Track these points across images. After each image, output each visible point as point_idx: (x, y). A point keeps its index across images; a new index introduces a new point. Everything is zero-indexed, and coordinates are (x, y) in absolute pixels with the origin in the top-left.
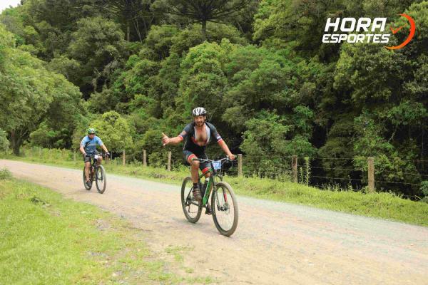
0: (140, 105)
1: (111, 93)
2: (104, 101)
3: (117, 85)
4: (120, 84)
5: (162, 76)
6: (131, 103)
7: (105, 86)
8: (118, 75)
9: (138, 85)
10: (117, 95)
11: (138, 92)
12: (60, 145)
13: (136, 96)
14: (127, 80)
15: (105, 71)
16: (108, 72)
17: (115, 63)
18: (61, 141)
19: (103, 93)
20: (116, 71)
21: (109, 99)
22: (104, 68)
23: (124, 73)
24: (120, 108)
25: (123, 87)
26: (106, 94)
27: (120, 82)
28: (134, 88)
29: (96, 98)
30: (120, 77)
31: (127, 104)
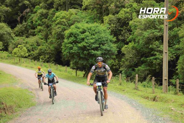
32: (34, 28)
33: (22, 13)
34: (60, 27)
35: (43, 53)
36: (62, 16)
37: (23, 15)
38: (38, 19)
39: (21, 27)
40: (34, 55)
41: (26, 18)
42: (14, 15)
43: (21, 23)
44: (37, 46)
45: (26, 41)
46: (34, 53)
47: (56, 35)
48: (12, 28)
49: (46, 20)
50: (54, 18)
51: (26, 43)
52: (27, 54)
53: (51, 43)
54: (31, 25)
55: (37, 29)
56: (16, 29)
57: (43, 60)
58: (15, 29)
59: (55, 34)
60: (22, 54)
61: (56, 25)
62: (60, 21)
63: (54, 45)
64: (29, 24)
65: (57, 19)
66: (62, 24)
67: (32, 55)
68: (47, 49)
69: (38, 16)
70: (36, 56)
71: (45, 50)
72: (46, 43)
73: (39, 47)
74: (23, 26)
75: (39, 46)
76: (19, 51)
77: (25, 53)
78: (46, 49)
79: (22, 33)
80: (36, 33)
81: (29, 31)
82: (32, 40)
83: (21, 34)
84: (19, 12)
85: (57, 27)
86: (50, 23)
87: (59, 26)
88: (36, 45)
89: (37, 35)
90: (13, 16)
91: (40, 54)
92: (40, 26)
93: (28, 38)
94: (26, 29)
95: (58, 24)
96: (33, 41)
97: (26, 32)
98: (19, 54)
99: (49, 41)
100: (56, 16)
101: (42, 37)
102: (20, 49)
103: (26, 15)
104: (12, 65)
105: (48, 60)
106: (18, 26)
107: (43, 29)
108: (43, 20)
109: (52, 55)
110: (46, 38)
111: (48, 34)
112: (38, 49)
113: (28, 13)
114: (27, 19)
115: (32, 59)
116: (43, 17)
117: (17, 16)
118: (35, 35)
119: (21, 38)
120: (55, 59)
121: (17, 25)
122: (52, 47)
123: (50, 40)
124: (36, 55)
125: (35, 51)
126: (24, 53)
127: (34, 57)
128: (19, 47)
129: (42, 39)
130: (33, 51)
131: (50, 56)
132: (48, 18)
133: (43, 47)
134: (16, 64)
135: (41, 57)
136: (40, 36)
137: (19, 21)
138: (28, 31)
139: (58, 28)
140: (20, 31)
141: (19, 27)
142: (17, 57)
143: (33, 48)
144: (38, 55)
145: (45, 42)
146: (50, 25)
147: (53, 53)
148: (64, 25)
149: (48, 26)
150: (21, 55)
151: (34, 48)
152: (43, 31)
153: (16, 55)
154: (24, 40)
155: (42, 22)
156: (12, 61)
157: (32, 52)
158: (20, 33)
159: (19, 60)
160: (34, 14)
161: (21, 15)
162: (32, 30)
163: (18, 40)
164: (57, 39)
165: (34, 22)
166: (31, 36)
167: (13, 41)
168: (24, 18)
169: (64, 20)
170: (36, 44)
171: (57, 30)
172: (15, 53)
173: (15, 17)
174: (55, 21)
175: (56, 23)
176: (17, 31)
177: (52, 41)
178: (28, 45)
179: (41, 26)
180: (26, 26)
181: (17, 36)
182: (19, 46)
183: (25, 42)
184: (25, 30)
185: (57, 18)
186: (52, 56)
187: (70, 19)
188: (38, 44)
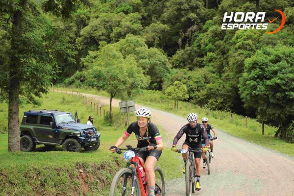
0: (210, 61)
1: (191, 50)
2: (186, 56)
3: (196, 45)
4: (198, 44)
5: (225, 41)
6: (205, 58)
7: (187, 44)
8: (196, 36)
9: (210, 45)
10: (196, 52)
11: (210, 50)
12: (155, 87)
13: (208, 53)
14: (202, 41)
15: (187, 33)
16: (190, 34)
17: (195, 27)
18: (155, 84)
19: (185, 50)
20: (196, 33)
21: (189, 55)
22: (187, 30)
23: (201, 35)
24: (197, 62)
25: (199, 46)
26: (187, 51)
27: (198, 42)
28: (207, 48)
29: (180, 54)
30: (197, 38)
31: (202, 59)
32: (202, 56)
33: (185, 32)
34: (242, 54)
35: (214, 94)
36: (247, 36)
37: (187, 36)
38: (210, 41)
39: (182, 55)
40: (199, 97)
41: (190, 40)
42: (174, 35)
43: (183, 47)
44: (205, 83)
45: (188, 76)
46: (199, 94)
47: (235, 66)
48: (170, 55)
49: (222, 42)
50: (234, 39)
51: (189, 79)
52: (187, 96)
53: (228, 79)
54: (198, 50)
55: (206, 57)
56: (175, 57)
57: (213, 106)
58: (173, 56)
59: (234, 64)
60: (180, 95)
61: (236, 49)
62: (243, 43)
63: (231, 82)
64: (195, 48)
65: (238, 40)
66: (245, 49)
67: (197, 97)
68: (220, 89)
69: (209, 35)
70: (203, 100)
71: (218, 90)
72: (219, 79)
73: (208, 86)
74: (185, 52)
75: (208, 83)
76: (175, 91)
77: (185, 94)
78: (218, 88)
79: (184, 62)
80: (205, 63)
81: (195, 60)
82: (198, 73)
83: (182, 64)
84: (181, 30)
85: (237, 54)
86: (227, 47)
87: (240, 51)
88: (203, 82)
89: (205, 67)
90: (172, 37)
91: (208, 97)
92: (211, 53)
93: (191, 70)
94: (190, 57)
95: (240, 48)
96: (200, 76)
97: (190, 61)
98: (175, 94)
99: (224, 75)
100: (236, 35)
101: (214, 70)
102: (178, 88)
103: (192, 36)
104: (164, 111)
105: (220, 106)
106: (178, 52)
107: (216, 57)
108: (217, 43)
109: (229, 98)
110: (220, 70)
111: (224, 64)
112: (206, 88)
113: (195, 31)
114: (192, 41)
115: (195, 104)
116: (216, 38)
117: (177, 37)
118: (203, 66)
119: (182, 71)
120: (232, 105)
121: (176, 50)
122: (228, 86)
123: (226, 74)
124: (203, 98)
125: (201, 91)
126: (183, 94)
127: (200, 101)
128: (176, 85)
129: (214, 73)
130: (198, 91)
131: (225, 99)
132: (224, 39)
133: (214, 84)
134: (170, 110)
135: (211, 101)
136: (211, 68)
137: (181, 45)
138: (192, 60)
139: (240, 54)
140: (181, 59)
141: (179, 54)
142: (172, 99)
143: (198, 87)
144: (205, 98)
145: (217, 77)
146: (228, 50)
147: (230, 95)
148: (249, 50)
149: (224, 53)
150: (178, 97)
151: (201, 87)
152: (216, 59)
153: (170, 97)
154: (185, 74)
155: (215, 46)
156: (165, 105)
157: (197, 93)
158: (180, 62)
159: (175, 104)
160: (204, 33)
161: (184, 35)
162: (199, 59)
163: (177, 73)
164: (237, 72)
165: (202, 45)
166: (196, 68)
167: (168, 75)
168: (188, 40)
169: (250, 42)
170: (204, 80)
171: (237, 58)
172: (169, 94)
173: (174, 38)
174: (235, 43)
175: (237, 46)
176: (177, 60)
177: (228, 75)
178: (191, 82)
179: (213, 52)
180: (191, 53)
181: (176, 67)
182: (176, 82)
183: (186, 76)
184: (188, 59)
185: (237, 38)
186: (228, 100)
187: (260, 40)
188: (206, 80)
